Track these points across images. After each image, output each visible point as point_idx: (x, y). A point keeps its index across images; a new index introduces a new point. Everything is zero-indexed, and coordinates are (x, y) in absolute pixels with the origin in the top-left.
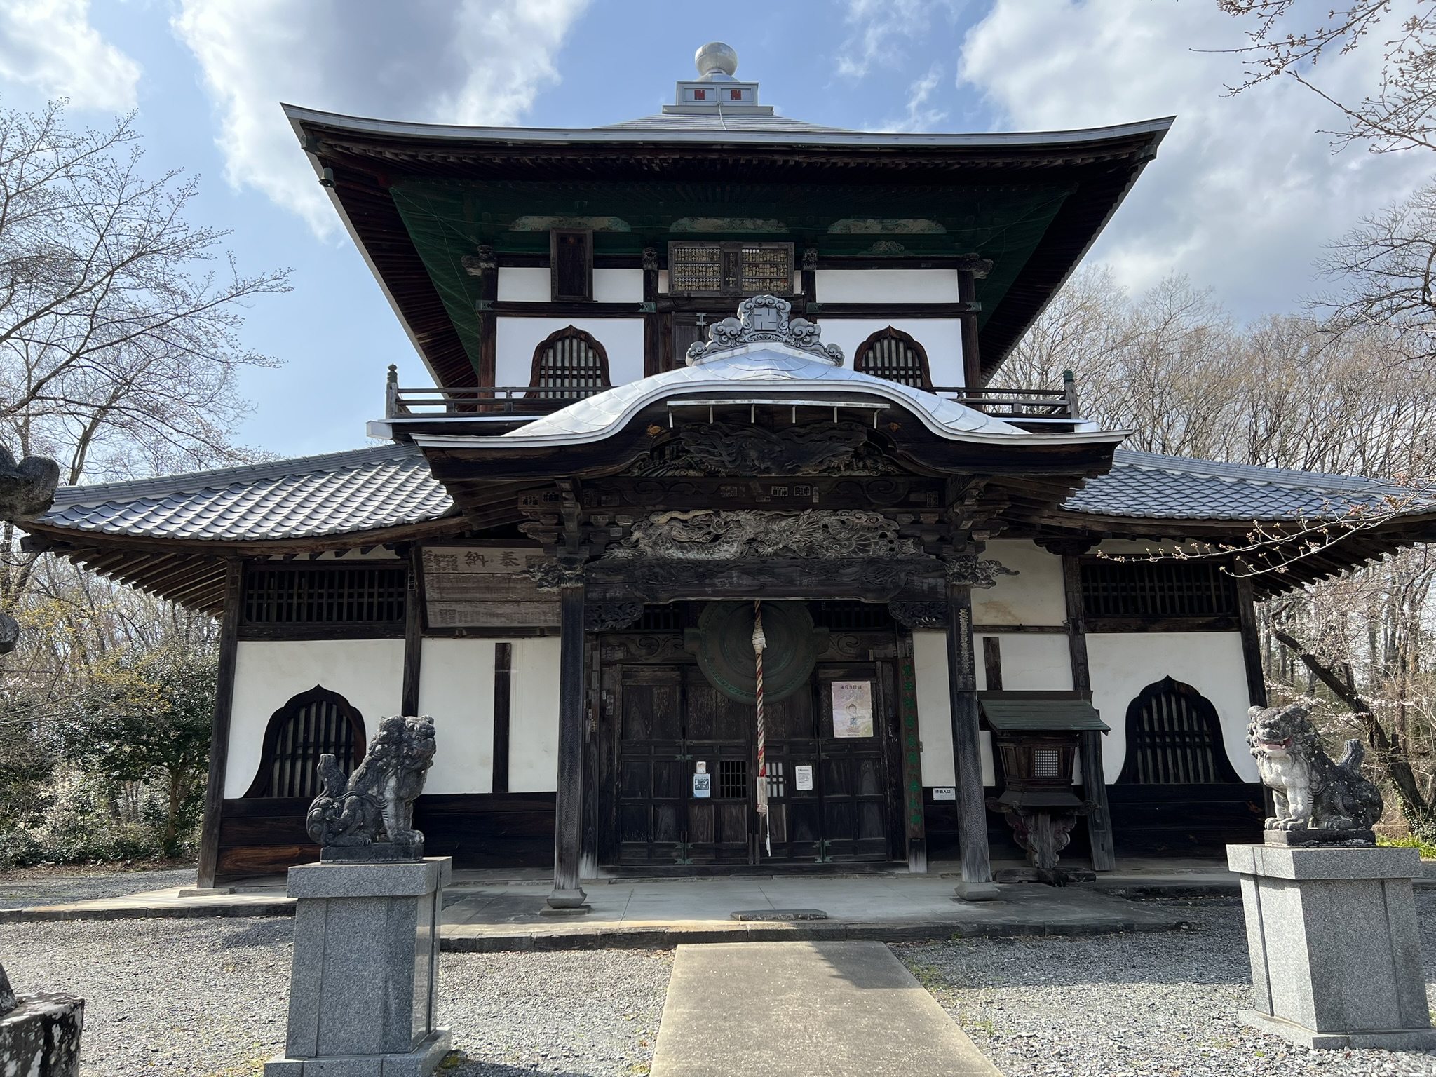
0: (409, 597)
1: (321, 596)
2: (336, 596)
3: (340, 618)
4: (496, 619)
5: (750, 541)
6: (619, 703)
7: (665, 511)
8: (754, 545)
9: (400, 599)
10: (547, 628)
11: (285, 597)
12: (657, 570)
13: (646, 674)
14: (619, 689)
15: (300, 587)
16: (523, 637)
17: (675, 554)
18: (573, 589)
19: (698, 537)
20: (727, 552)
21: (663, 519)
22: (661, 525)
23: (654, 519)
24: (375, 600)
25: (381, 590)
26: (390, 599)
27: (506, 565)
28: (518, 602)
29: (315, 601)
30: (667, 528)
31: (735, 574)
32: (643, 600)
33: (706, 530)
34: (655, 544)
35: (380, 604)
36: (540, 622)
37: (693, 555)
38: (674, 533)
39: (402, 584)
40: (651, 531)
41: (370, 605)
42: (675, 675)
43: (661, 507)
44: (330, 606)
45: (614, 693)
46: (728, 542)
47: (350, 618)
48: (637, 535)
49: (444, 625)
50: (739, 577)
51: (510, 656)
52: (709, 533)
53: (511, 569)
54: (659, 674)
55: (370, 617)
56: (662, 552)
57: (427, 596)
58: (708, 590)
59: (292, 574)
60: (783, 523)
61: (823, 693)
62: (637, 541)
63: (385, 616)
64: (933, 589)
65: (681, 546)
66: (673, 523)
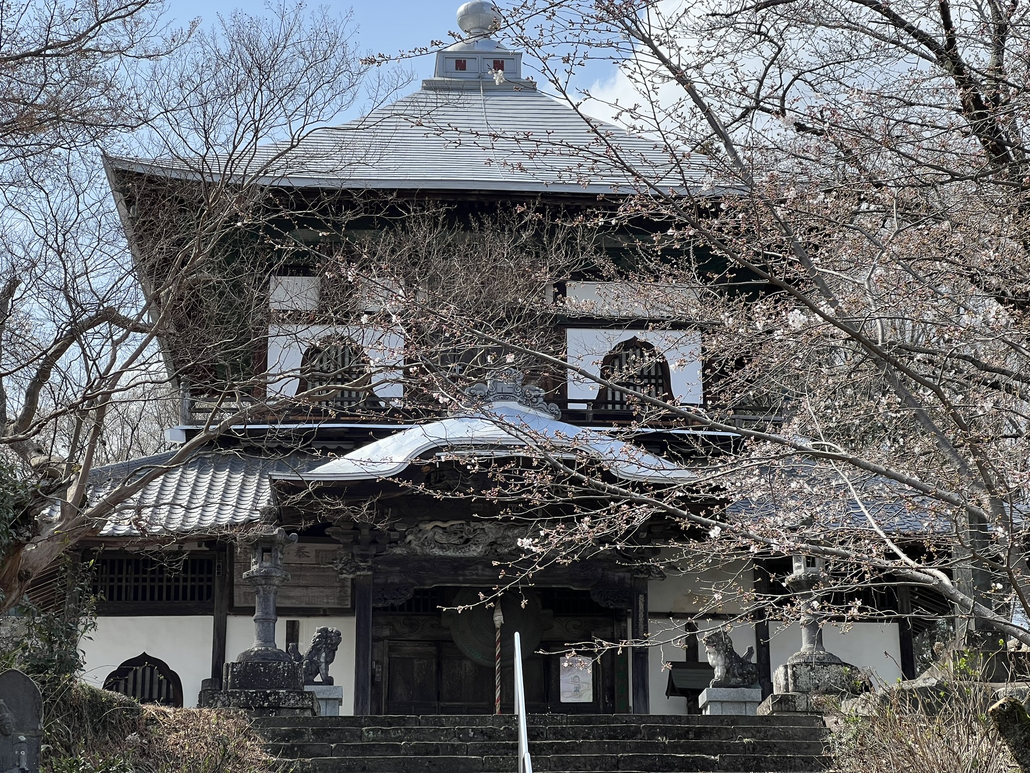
0: (217, 582)
1: (144, 580)
2: (157, 580)
3: (160, 598)
4: (288, 601)
5: (492, 544)
6: (386, 671)
7: (430, 521)
8: (494, 547)
9: (209, 583)
10: (329, 609)
11: (116, 581)
12: (424, 563)
13: (408, 649)
14: (386, 660)
15: (127, 573)
16: (308, 616)
17: (437, 552)
18: (364, 576)
19: (454, 540)
20: (475, 551)
21: (429, 526)
22: (427, 531)
23: (422, 526)
24: (189, 584)
25: (193, 576)
26: (201, 584)
27: (300, 557)
28: (307, 587)
29: (140, 584)
30: (431, 533)
31: (480, 567)
32: (413, 585)
33: (460, 535)
34: (423, 544)
35: (193, 587)
36: (323, 604)
37: (450, 553)
38: (437, 537)
39: (210, 571)
40: (420, 535)
41: (185, 588)
42: (432, 649)
43: (427, 518)
44: (152, 588)
45: (382, 664)
46: (475, 544)
47: (168, 598)
48: (410, 538)
49: (246, 605)
50: (483, 570)
51: (298, 631)
52: (462, 537)
53: (304, 560)
54: (419, 648)
55: (185, 598)
56: (427, 551)
57: (235, 580)
58: (461, 578)
59: (121, 562)
60: (516, 532)
61: (553, 666)
62: (410, 542)
63: (197, 597)
64: (622, 580)
65: (442, 547)
66: (436, 530)
